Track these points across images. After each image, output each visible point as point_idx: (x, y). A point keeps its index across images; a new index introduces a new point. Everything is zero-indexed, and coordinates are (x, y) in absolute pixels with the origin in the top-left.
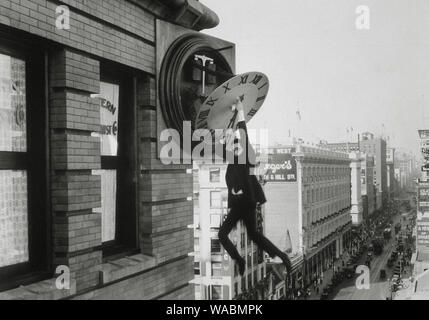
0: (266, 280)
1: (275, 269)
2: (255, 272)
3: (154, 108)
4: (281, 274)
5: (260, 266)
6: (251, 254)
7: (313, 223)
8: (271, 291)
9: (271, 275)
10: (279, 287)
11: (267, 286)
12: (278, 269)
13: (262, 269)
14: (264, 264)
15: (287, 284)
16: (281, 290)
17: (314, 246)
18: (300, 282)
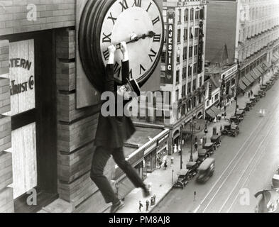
0: (204, 87)
1: (212, 78)
2: (195, 81)
3: (74, 60)
4: (217, 82)
5: (199, 75)
6: (192, 65)
7: (248, 39)
8: (207, 96)
9: (208, 83)
10: (214, 93)
11: (204, 93)
12: (215, 77)
13: (201, 78)
14: (202, 74)
15: (222, 90)
16: (216, 96)
17: (247, 58)
18: (233, 89)
